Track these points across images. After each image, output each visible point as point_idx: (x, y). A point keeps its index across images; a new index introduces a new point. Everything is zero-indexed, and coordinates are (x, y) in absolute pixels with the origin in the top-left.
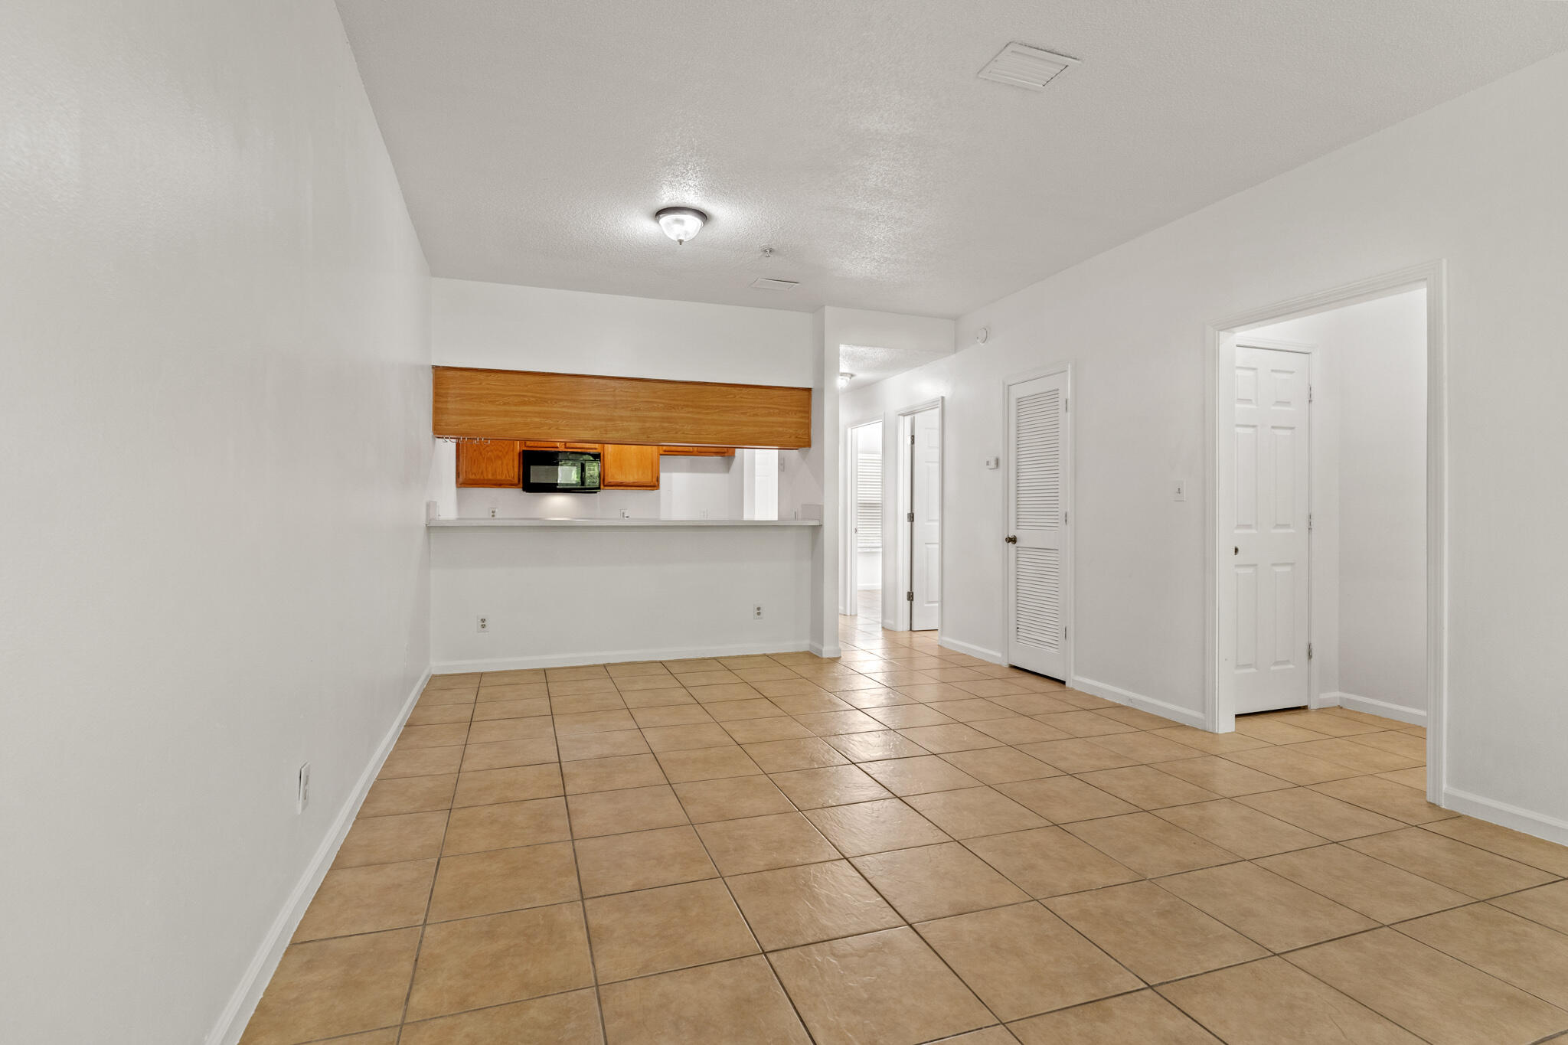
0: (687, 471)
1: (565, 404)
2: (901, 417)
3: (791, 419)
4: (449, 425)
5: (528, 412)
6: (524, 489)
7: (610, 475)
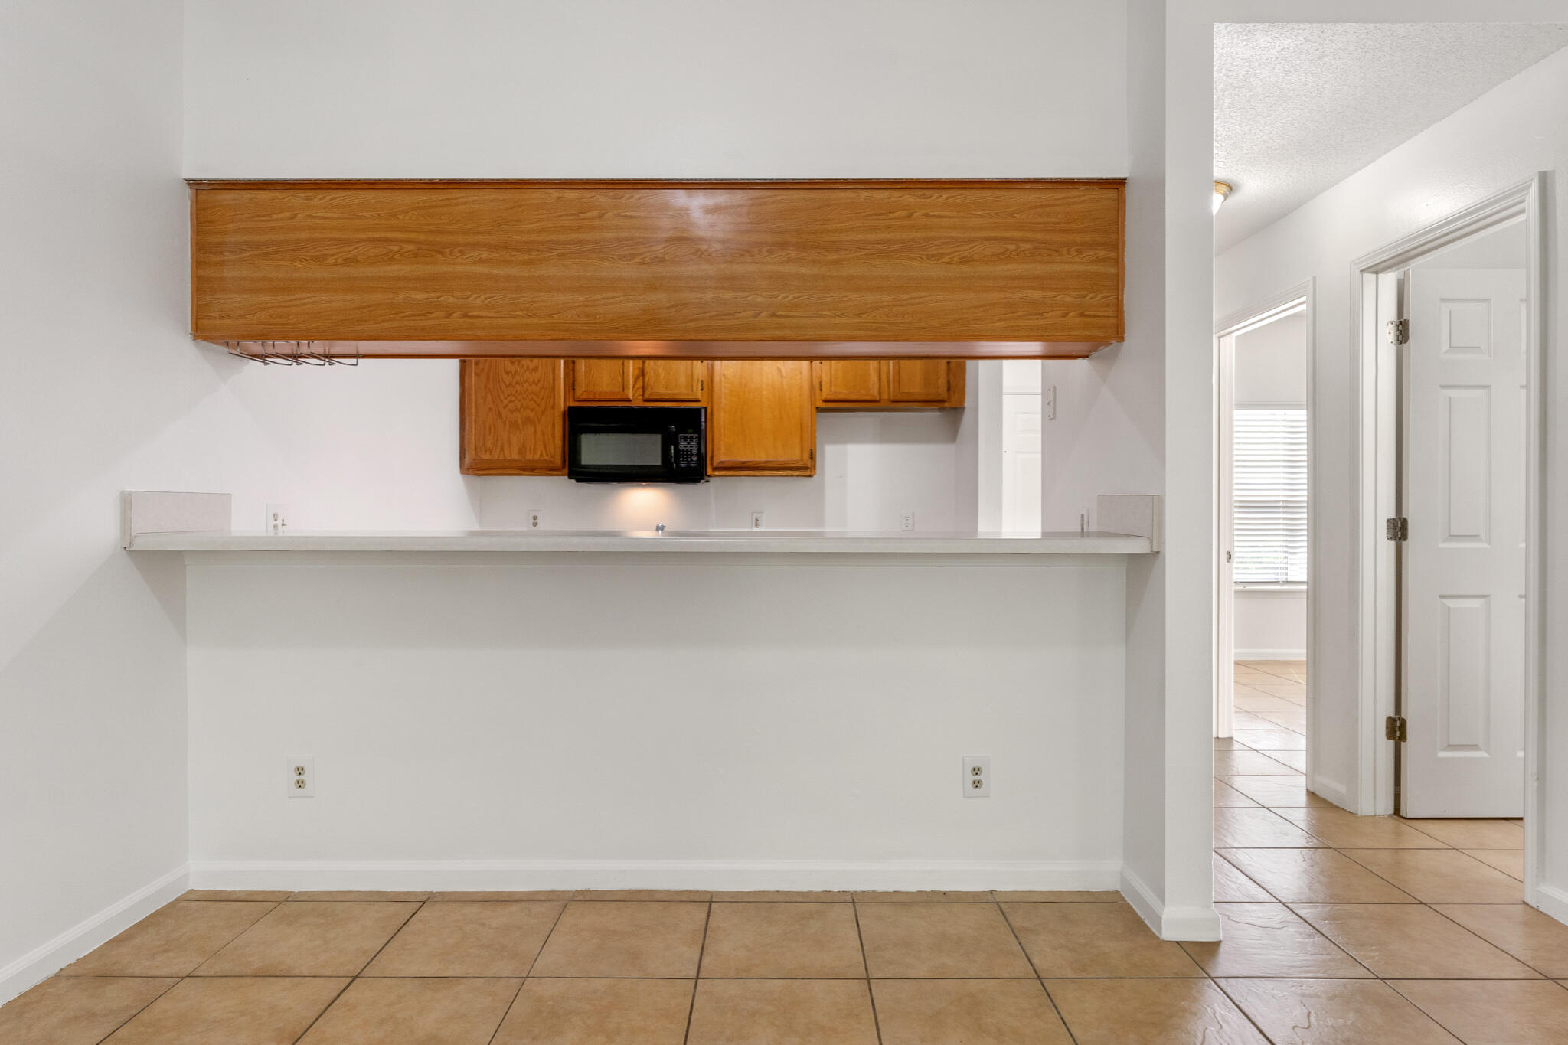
0: (873, 441)
1: (485, 255)
2: (1370, 278)
3: (1067, 268)
4: (229, 317)
5: (399, 279)
6: (572, 475)
7: (723, 449)
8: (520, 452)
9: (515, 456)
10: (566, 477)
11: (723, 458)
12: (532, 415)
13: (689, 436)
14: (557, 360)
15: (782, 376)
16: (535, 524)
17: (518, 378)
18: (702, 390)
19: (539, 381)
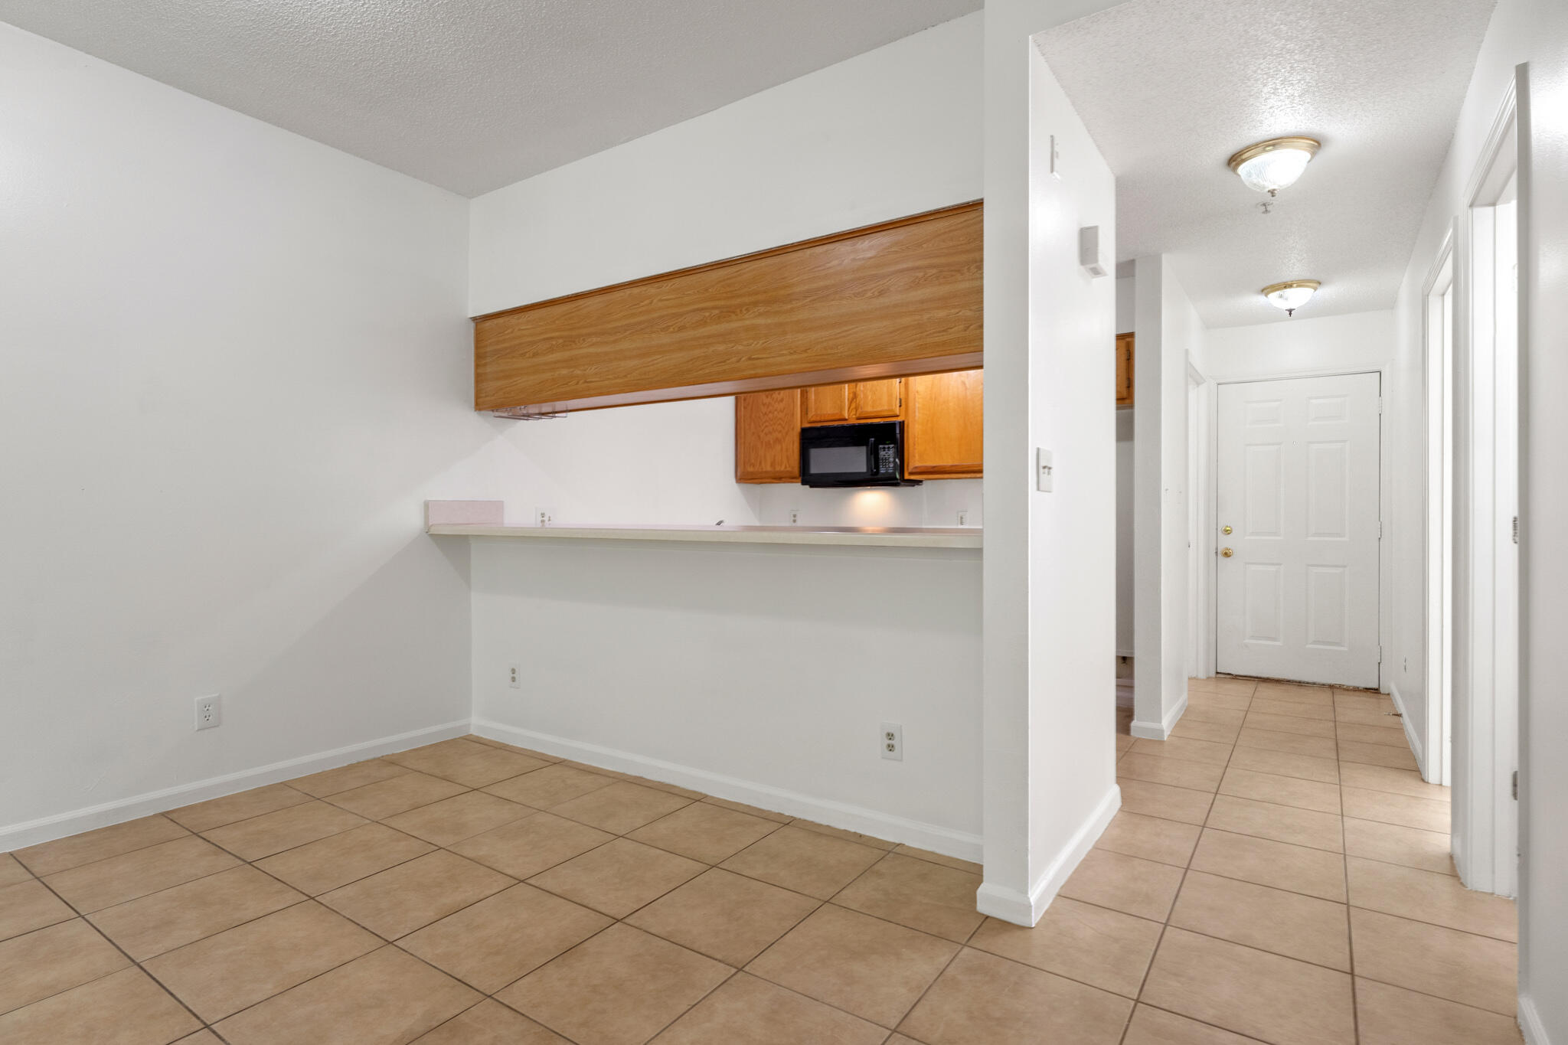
5: (556, 362)
6: (804, 483)
7: (917, 455)
8: (773, 464)
9: (769, 469)
10: (800, 484)
11: (918, 464)
12: (779, 436)
13: (886, 446)
14: (795, 390)
15: (966, 389)
16: (795, 521)
17: (771, 408)
18: (900, 406)
19: (784, 409)
